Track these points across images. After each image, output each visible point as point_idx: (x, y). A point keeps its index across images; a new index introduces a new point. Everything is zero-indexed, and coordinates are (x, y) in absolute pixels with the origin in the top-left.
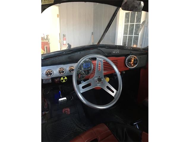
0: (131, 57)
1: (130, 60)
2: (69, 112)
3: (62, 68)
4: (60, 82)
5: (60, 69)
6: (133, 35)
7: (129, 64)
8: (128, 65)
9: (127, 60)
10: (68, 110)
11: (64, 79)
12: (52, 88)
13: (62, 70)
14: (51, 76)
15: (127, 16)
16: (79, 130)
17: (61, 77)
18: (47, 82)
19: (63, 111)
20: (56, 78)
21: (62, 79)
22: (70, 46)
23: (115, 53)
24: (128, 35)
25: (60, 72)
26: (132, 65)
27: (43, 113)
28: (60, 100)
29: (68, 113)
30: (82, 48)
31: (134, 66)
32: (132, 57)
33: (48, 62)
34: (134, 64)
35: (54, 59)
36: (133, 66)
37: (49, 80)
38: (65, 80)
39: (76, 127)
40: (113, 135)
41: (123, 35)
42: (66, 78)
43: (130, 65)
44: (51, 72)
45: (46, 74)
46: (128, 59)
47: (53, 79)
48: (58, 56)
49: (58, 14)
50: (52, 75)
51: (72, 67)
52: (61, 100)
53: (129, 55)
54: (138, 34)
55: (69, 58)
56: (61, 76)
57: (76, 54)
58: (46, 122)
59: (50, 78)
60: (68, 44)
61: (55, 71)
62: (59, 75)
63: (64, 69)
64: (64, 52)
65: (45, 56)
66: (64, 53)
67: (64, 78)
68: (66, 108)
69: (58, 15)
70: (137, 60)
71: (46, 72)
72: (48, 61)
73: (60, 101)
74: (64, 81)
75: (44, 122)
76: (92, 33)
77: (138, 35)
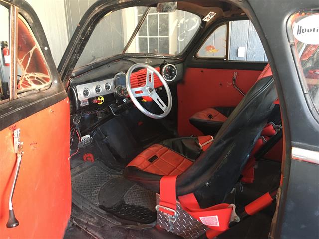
5: (96, 87)
7: (167, 76)
8: (166, 78)
10: (90, 157)
17: (97, 97)
18: (85, 104)
19: (84, 158)
21: (99, 99)
23: (148, 63)
24: (148, 37)
25: (96, 91)
31: (172, 78)
37: (87, 101)
38: (102, 101)
42: (102, 98)
44: (88, 91)
47: (90, 100)
48: (87, 71)
50: (88, 95)
51: (107, 83)
52: (84, 139)
53: (163, 64)
56: (98, 95)
59: (87, 98)
61: (92, 89)
62: (95, 94)
63: (99, 87)
66: (93, 67)
67: (100, 98)
72: (81, 78)
73: (82, 140)
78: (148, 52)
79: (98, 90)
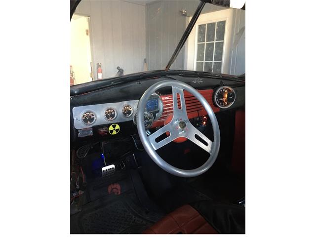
0: (222, 89)
1: (221, 95)
2: (120, 191)
3: (111, 109)
4: (108, 135)
5: (108, 110)
6: (213, 61)
7: (220, 101)
8: (219, 104)
9: (216, 94)
10: (116, 188)
11: (114, 129)
12: (92, 148)
13: (111, 113)
14: (91, 123)
15: (202, 30)
16: (139, 221)
17: (109, 125)
18: (85, 134)
19: (109, 189)
20: (102, 126)
21: (111, 128)
22: (121, 71)
23: (197, 83)
24: (204, 62)
25: (107, 116)
26: (226, 102)
27: (74, 194)
28: (104, 169)
29: (118, 193)
30: (140, 75)
31: (228, 104)
32: (224, 90)
33: (86, 99)
34: (229, 101)
35: (97, 93)
36: (226, 106)
37: (89, 131)
38: (117, 130)
39: (133, 217)
40: (207, 224)
41: (195, 61)
42: (118, 127)
43: (222, 103)
44: (93, 115)
45: (84, 120)
46: (218, 93)
47: (95, 129)
48: (102, 88)
49: (88, 29)
50: (94, 121)
51: (127, 107)
52: (106, 170)
53: (218, 86)
54: (220, 58)
55: (121, 91)
56: (109, 122)
57: (133, 84)
58: (80, 210)
59: (91, 126)
60: (118, 68)
61: (100, 114)
62: (105, 121)
63: (114, 111)
64: (112, 81)
65: (80, 89)
66: (113, 83)
67: (114, 126)
68: (113, 184)
69: (87, 31)
70: (233, 93)
71: (83, 116)
72: (87, 97)
73: (104, 171)
74: (115, 133)
75: (76, 210)
76: (145, 61)
77: (221, 60)
78: (204, 71)
79: (110, 115)
